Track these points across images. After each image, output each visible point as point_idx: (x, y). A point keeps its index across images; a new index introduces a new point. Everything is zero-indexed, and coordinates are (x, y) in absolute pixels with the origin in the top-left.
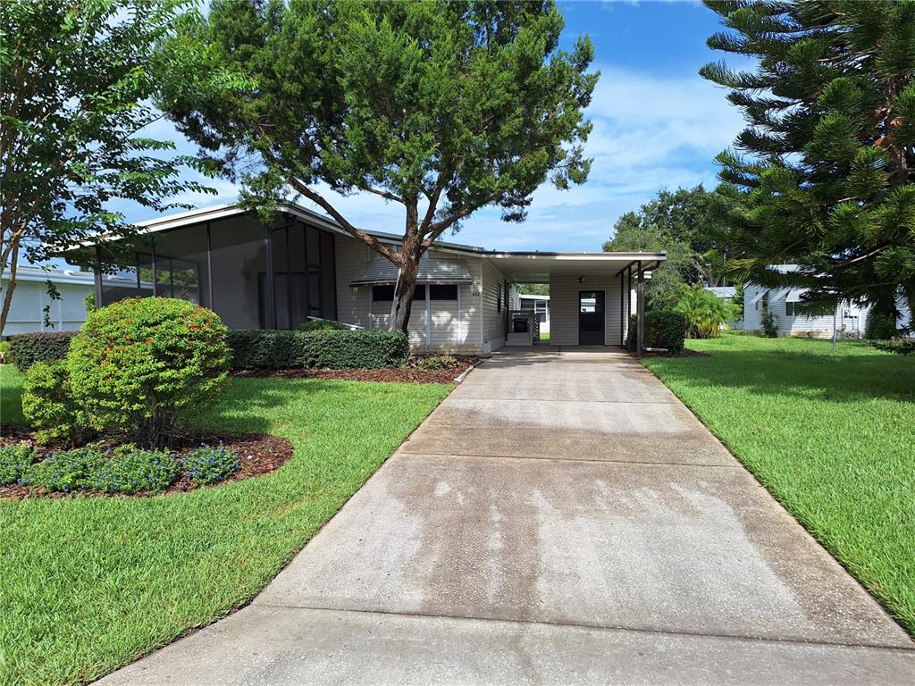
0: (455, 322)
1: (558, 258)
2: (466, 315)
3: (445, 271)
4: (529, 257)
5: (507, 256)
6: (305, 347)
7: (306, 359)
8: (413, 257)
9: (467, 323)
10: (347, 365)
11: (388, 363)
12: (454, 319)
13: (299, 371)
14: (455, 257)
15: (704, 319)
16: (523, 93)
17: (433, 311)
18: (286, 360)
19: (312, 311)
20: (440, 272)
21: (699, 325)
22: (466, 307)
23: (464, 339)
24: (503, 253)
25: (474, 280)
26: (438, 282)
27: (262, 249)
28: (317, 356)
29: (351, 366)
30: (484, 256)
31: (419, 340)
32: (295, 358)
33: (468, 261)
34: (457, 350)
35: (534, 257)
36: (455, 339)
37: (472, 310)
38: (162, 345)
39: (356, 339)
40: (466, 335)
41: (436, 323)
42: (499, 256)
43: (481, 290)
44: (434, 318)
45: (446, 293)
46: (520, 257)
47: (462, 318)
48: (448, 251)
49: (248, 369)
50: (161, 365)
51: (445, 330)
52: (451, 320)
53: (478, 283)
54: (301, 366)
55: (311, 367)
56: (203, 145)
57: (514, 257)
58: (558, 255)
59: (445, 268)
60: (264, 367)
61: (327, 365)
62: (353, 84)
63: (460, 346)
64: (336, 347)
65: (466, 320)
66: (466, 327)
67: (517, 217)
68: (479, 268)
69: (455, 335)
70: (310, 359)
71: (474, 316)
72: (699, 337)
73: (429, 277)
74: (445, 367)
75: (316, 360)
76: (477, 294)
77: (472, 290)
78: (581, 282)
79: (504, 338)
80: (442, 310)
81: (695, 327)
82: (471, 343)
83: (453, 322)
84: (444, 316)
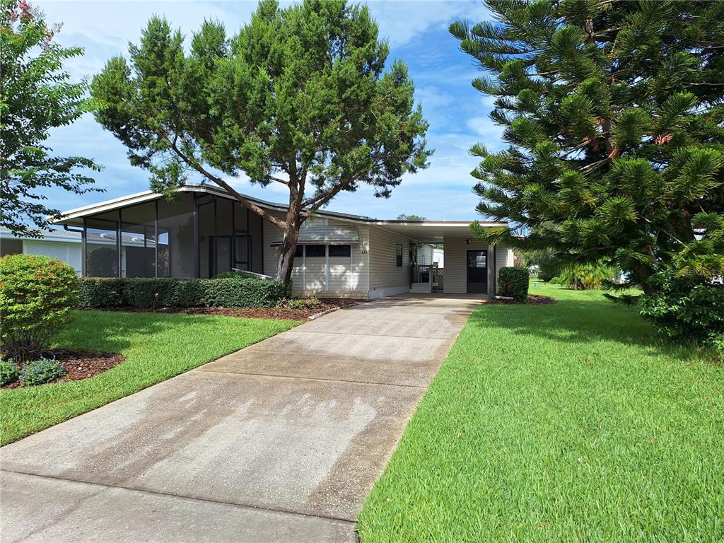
0: (348, 273)
1: (424, 225)
2: (357, 268)
3: (340, 235)
4: (402, 224)
5: (385, 223)
6: (206, 291)
7: (207, 300)
8: (293, 225)
9: (358, 274)
10: (234, 305)
11: (265, 304)
12: (348, 271)
13: (202, 308)
14: (349, 224)
15: (587, 274)
16: (342, 105)
17: (331, 265)
18: (193, 301)
19: (237, 265)
20: (336, 235)
21: (582, 279)
22: (356, 261)
23: (355, 287)
24: (382, 221)
25: (362, 241)
26: (332, 243)
27: (192, 219)
28: (214, 298)
29: (238, 306)
30: (368, 223)
31: (320, 287)
32: (199, 299)
33: (359, 227)
34: (349, 295)
35: (406, 224)
36: (348, 287)
37: (361, 264)
38: (13, 287)
39: (242, 286)
40: (357, 283)
41: (333, 274)
42: (379, 223)
43: (368, 249)
44: (332, 271)
45: (341, 251)
46: (394, 224)
47: (354, 270)
48: (342, 219)
49: (168, 307)
50: (11, 301)
51: (340, 280)
52: (345, 272)
53: (366, 244)
54: (203, 305)
55: (211, 306)
56: (130, 146)
57: (391, 224)
58: (423, 222)
59: (339, 232)
60: (178, 305)
61: (221, 305)
62: (217, 102)
63: (351, 292)
64: (227, 291)
65: (357, 272)
66: (357, 277)
67: (386, 194)
68: (367, 232)
69: (348, 284)
70: (210, 300)
71: (363, 269)
72: (583, 288)
73: (326, 239)
74: (308, 307)
75: (213, 300)
76: (365, 252)
77: (362, 249)
78: (468, 243)
79: (408, 287)
80: (338, 264)
81: (579, 280)
82: (360, 290)
83: (347, 274)
84: (340, 269)
